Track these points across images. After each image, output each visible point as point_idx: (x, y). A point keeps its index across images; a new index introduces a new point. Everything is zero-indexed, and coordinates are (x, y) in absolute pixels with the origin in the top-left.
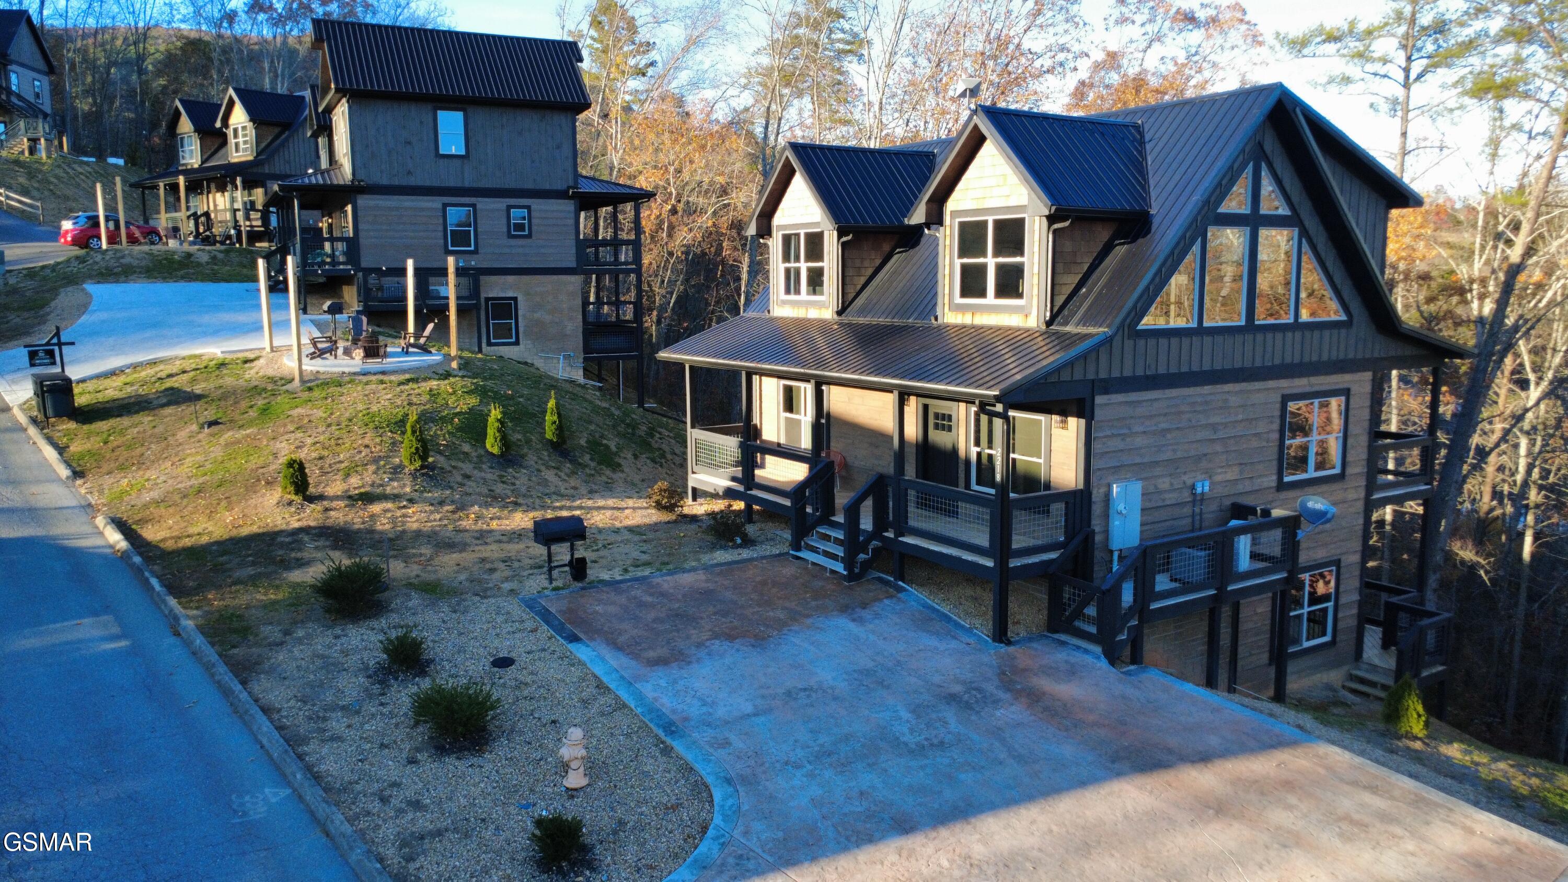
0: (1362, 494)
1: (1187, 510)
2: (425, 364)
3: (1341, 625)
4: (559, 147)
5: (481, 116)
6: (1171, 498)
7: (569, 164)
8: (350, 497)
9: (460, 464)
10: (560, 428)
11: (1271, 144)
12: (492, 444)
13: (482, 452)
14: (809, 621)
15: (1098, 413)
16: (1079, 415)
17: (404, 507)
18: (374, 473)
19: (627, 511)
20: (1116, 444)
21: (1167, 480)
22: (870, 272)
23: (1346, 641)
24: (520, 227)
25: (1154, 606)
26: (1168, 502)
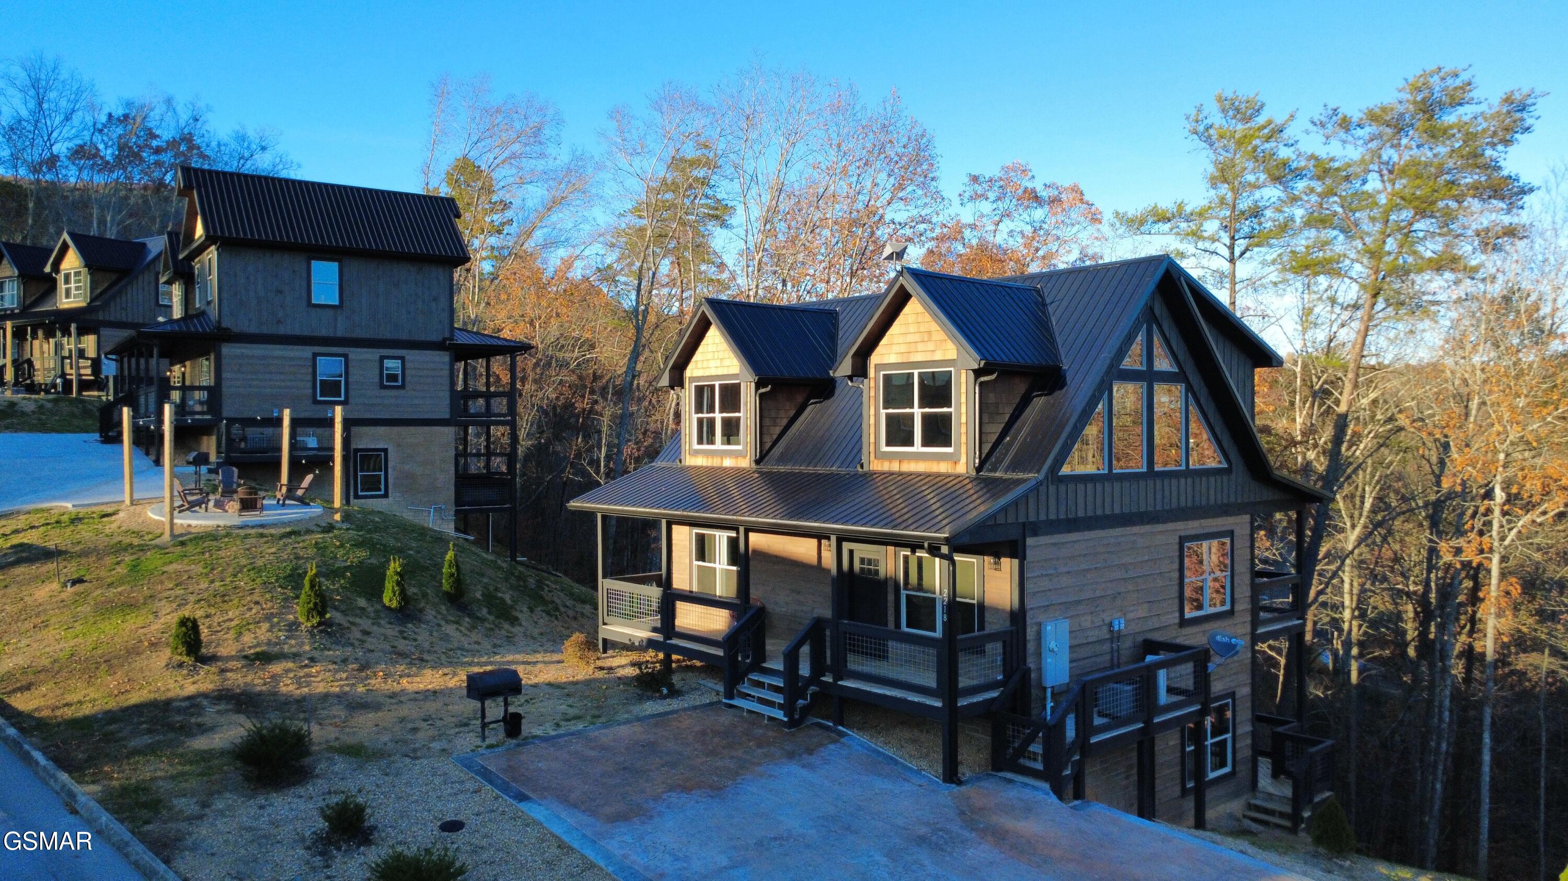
0: (1248, 629)
1: (1106, 647)
2: (307, 517)
3: (1239, 756)
4: (435, 299)
5: (355, 266)
6: (1094, 635)
7: (445, 316)
8: (246, 657)
9: (358, 620)
10: (458, 581)
11: (1160, 309)
12: (390, 598)
13: (379, 607)
14: (760, 769)
15: (1029, 553)
16: (1012, 556)
17: (306, 666)
18: (269, 631)
19: (539, 666)
20: (1045, 584)
21: (1089, 618)
22: (784, 422)
23: (1244, 771)
24: (392, 378)
25: (1094, 740)
26: (1090, 640)
